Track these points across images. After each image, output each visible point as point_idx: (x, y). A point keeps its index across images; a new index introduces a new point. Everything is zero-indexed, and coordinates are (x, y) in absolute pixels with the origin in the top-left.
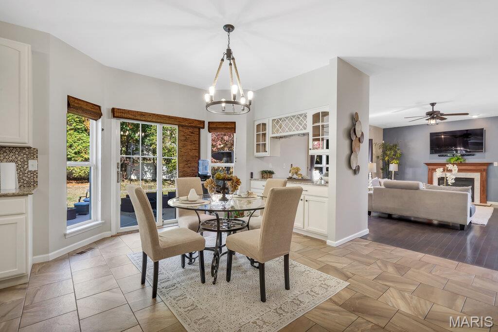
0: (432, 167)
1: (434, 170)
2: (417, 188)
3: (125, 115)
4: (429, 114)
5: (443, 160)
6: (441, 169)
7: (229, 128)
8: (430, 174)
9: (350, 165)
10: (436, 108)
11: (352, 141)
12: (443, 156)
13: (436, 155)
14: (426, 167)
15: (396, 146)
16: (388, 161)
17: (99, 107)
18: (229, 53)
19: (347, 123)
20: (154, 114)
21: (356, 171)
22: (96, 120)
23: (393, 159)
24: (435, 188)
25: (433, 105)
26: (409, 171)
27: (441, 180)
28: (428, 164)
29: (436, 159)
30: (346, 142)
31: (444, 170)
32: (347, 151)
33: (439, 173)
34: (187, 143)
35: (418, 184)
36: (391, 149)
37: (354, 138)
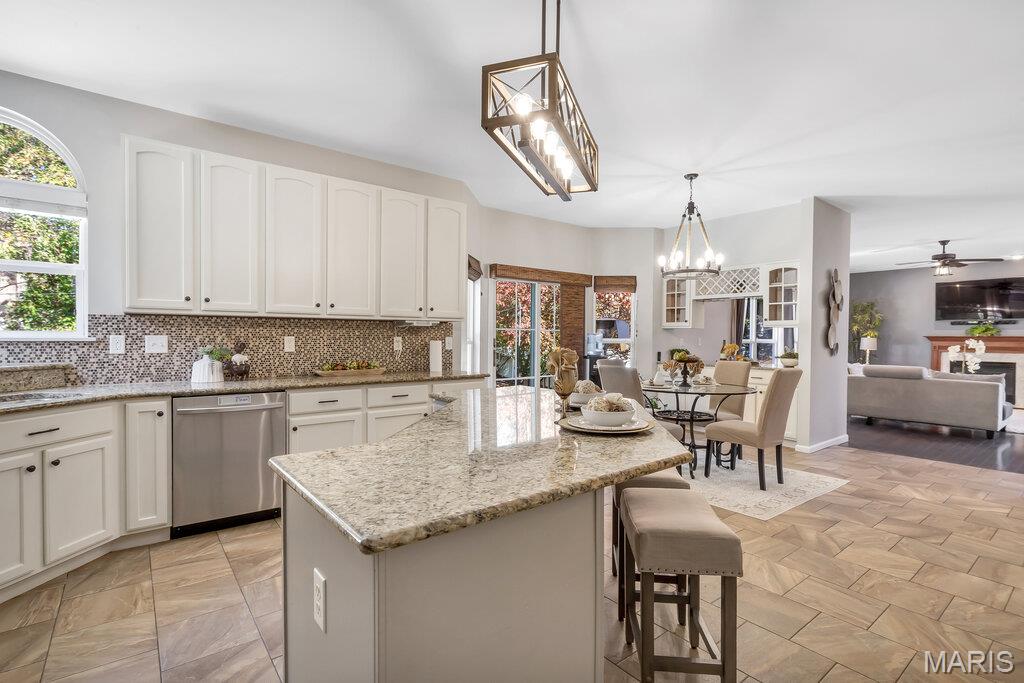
0: (940, 343)
1: (945, 348)
2: (919, 377)
3: (508, 273)
4: (936, 258)
5: (959, 331)
6: (958, 348)
7: (627, 286)
8: (935, 356)
9: (827, 343)
10: (949, 250)
11: (830, 308)
12: (959, 324)
13: (947, 323)
14: (928, 344)
15: (872, 305)
16: (858, 333)
17: (478, 262)
18: (691, 208)
19: (823, 285)
20: (537, 270)
21: (833, 352)
22: (474, 281)
23: (867, 329)
24: (945, 376)
25: (944, 243)
26: (897, 350)
27: (956, 366)
28: (931, 339)
29: (947, 329)
30: (822, 311)
31: (962, 349)
32: (823, 324)
33: (953, 353)
34: (570, 309)
35: (921, 371)
36: (863, 311)
37: (832, 305)
